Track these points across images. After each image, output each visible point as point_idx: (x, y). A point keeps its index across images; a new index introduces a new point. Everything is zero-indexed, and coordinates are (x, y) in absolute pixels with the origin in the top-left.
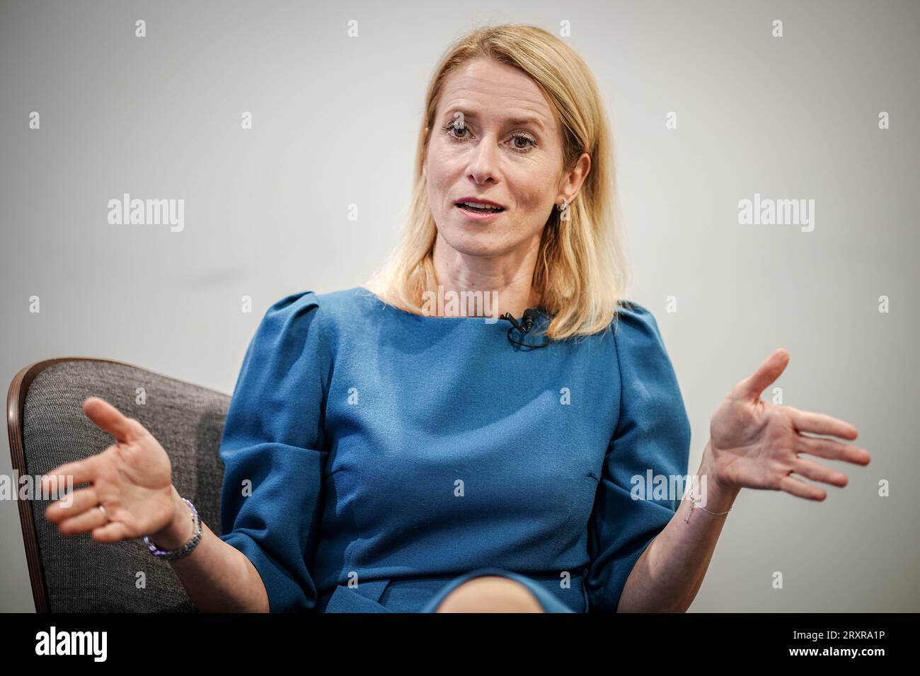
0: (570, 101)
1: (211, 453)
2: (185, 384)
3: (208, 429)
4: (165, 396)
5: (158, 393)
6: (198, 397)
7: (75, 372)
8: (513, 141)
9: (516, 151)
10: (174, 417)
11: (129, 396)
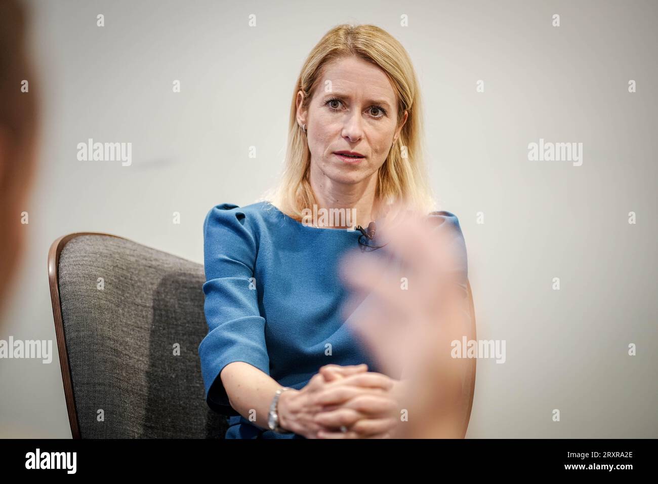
1: (174, 297)
2: (158, 251)
3: (173, 282)
4: (146, 260)
5: (141, 257)
6: (166, 260)
7: (90, 243)
8: (370, 111)
9: (372, 118)
10: (151, 273)
11: (124, 259)
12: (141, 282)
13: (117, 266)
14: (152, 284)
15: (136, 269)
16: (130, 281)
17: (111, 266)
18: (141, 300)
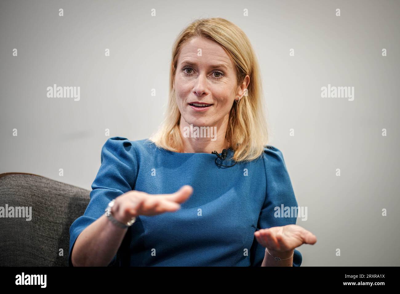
0: (239, 54)
2: (65, 184)
3: (76, 205)
4: (56, 190)
5: (53, 189)
6: (71, 190)
7: (15, 179)
8: (213, 74)
9: (215, 79)
10: (61, 199)
11: (39, 190)
12: (53, 206)
13: (34, 195)
14: (61, 207)
15: (48, 197)
16: (44, 205)
17: (30, 195)
18: (53, 218)
